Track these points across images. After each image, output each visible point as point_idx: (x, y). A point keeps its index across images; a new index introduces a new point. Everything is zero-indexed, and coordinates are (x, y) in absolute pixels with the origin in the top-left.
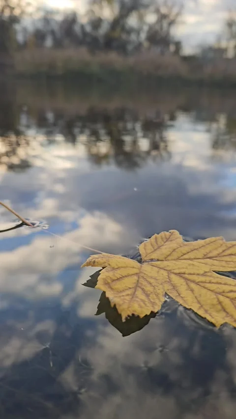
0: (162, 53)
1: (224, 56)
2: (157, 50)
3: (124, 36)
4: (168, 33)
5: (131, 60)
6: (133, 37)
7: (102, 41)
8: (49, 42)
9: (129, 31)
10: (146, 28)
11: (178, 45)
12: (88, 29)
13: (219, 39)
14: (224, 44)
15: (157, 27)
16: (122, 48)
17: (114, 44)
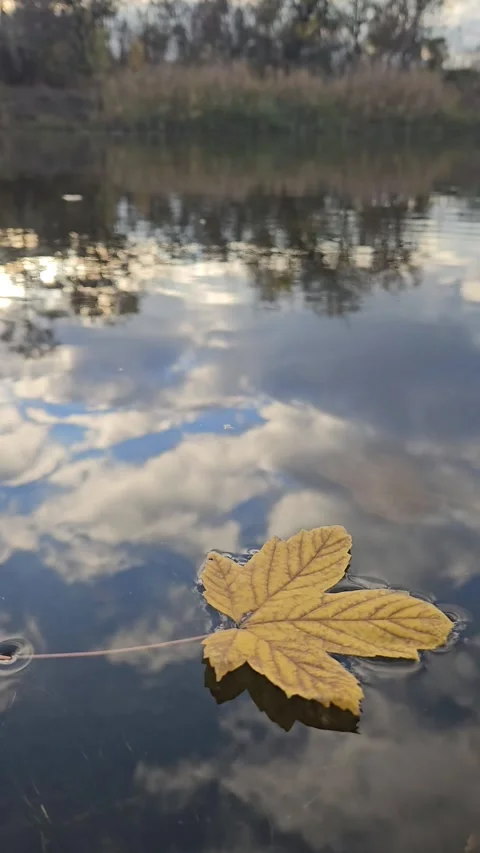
0: (405, 66)
2: (393, 60)
3: (325, 34)
6: (342, 34)
8: (172, 54)
9: (336, 24)
11: (437, 45)
12: (250, 20)
15: (395, 9)
16: (320, 60)
17: (305, 52)
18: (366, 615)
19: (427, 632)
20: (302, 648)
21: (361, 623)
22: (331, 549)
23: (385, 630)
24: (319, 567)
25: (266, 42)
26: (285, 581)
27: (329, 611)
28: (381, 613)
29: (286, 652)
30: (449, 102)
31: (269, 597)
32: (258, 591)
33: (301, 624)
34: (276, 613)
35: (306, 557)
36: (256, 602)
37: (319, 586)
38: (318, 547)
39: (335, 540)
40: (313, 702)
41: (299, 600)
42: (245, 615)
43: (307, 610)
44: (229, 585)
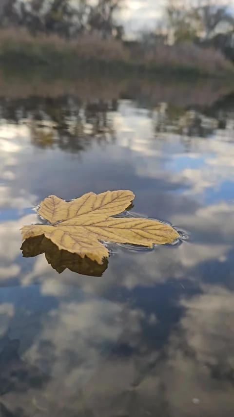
0: (105, 37)
1: (165, 43)
2: (98, 34)
3: (66, 18)
4: (110, 17)
5: (73, 43)
6: (75, 19)
7: (43, 22)
9: (71, 14)
10: (88, 11)
11: (120, 29)
12: (28, 8)
13: (159, 26)
14: (164, 31)
15: (99, 10)
16: (64, 30)
17: (56, 26)
18: (128, 227)
19: (162, 236)
20: (84, 236)
21: (124, 230)
22: (121, 199)
23: (137, 233)
24: (111, 206)
25: (36, 20)
26: (89, 210)
27: (108, 224)
28: (138, 227)
29: (72, 236)
30: (126, 55)
31: (76, 215)
32: (70, 212)
33: (88, 227)
34: (76, 222)
35: (106, 202)
36: (67, 217)
37: (107, 214)
38: (114, 198)
39: (125, 195)
40: (75, 254)
41: (92, 218)
42: (59, 221)
43: (95, 222)
44: (55, 209)
